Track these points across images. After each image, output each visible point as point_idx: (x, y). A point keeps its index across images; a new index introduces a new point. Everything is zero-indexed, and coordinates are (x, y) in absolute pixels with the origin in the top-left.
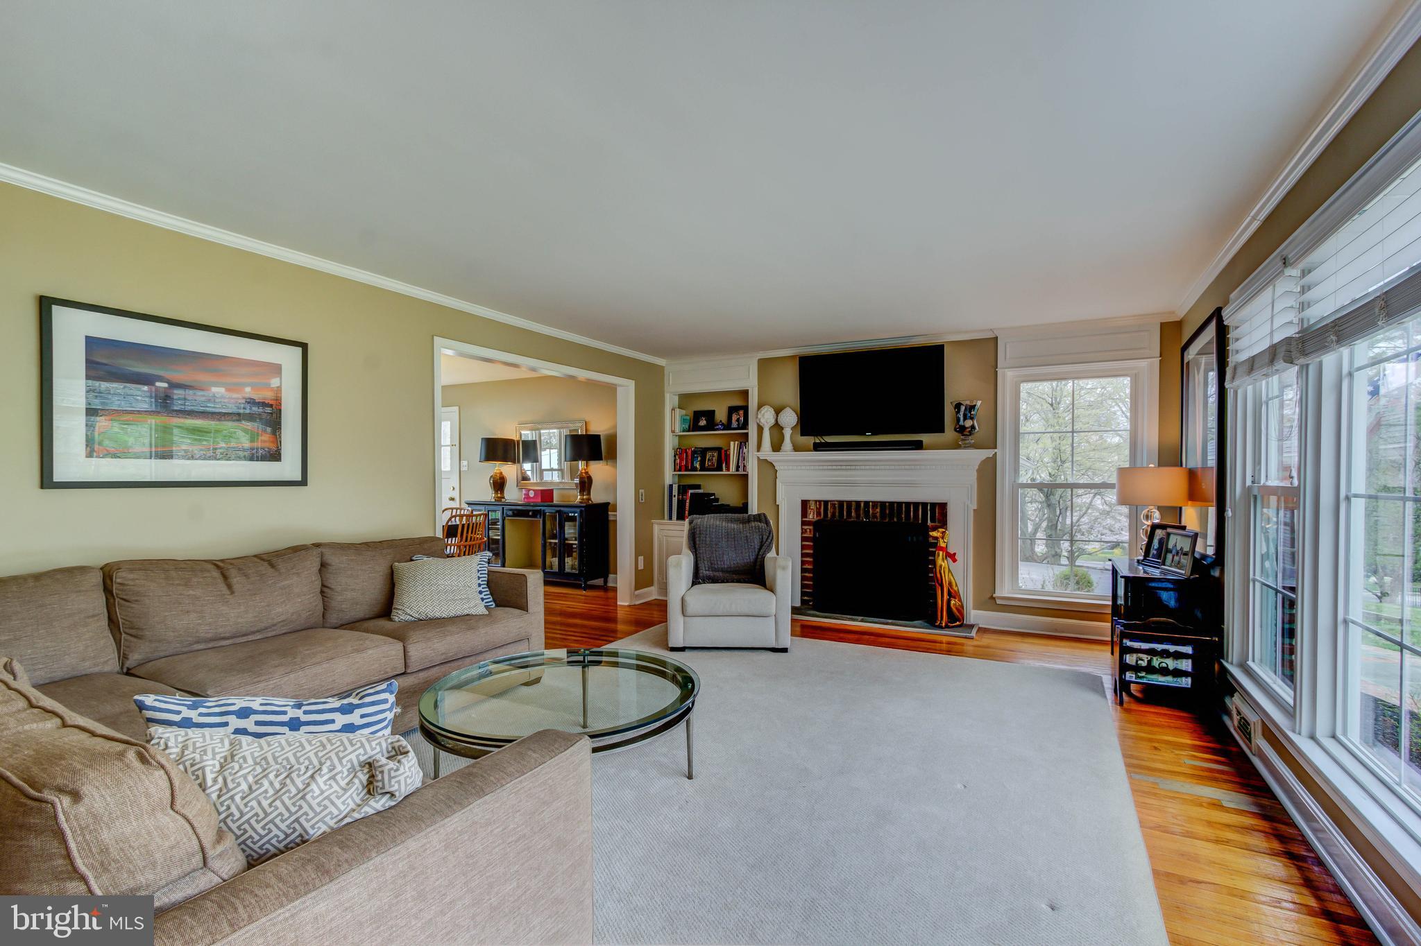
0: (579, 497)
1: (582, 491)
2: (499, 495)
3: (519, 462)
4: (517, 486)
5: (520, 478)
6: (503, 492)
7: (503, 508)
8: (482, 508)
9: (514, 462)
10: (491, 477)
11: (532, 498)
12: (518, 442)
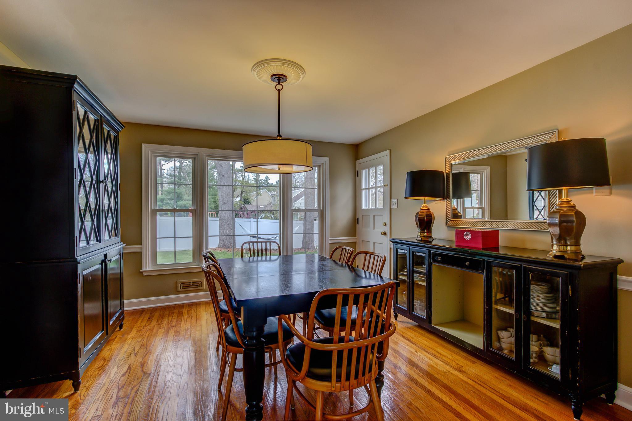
0: (555, 247)
1: (561, 239)
2: (426, 234)
3: (448, 197)
4: (446, 224)
5: (450, 215)
6: (431, 231)
7: (430, 251)
8: (407, 247)
9: (443, 197)
10: (417, 214)
11: (467, 241)
12: (448, 175)
